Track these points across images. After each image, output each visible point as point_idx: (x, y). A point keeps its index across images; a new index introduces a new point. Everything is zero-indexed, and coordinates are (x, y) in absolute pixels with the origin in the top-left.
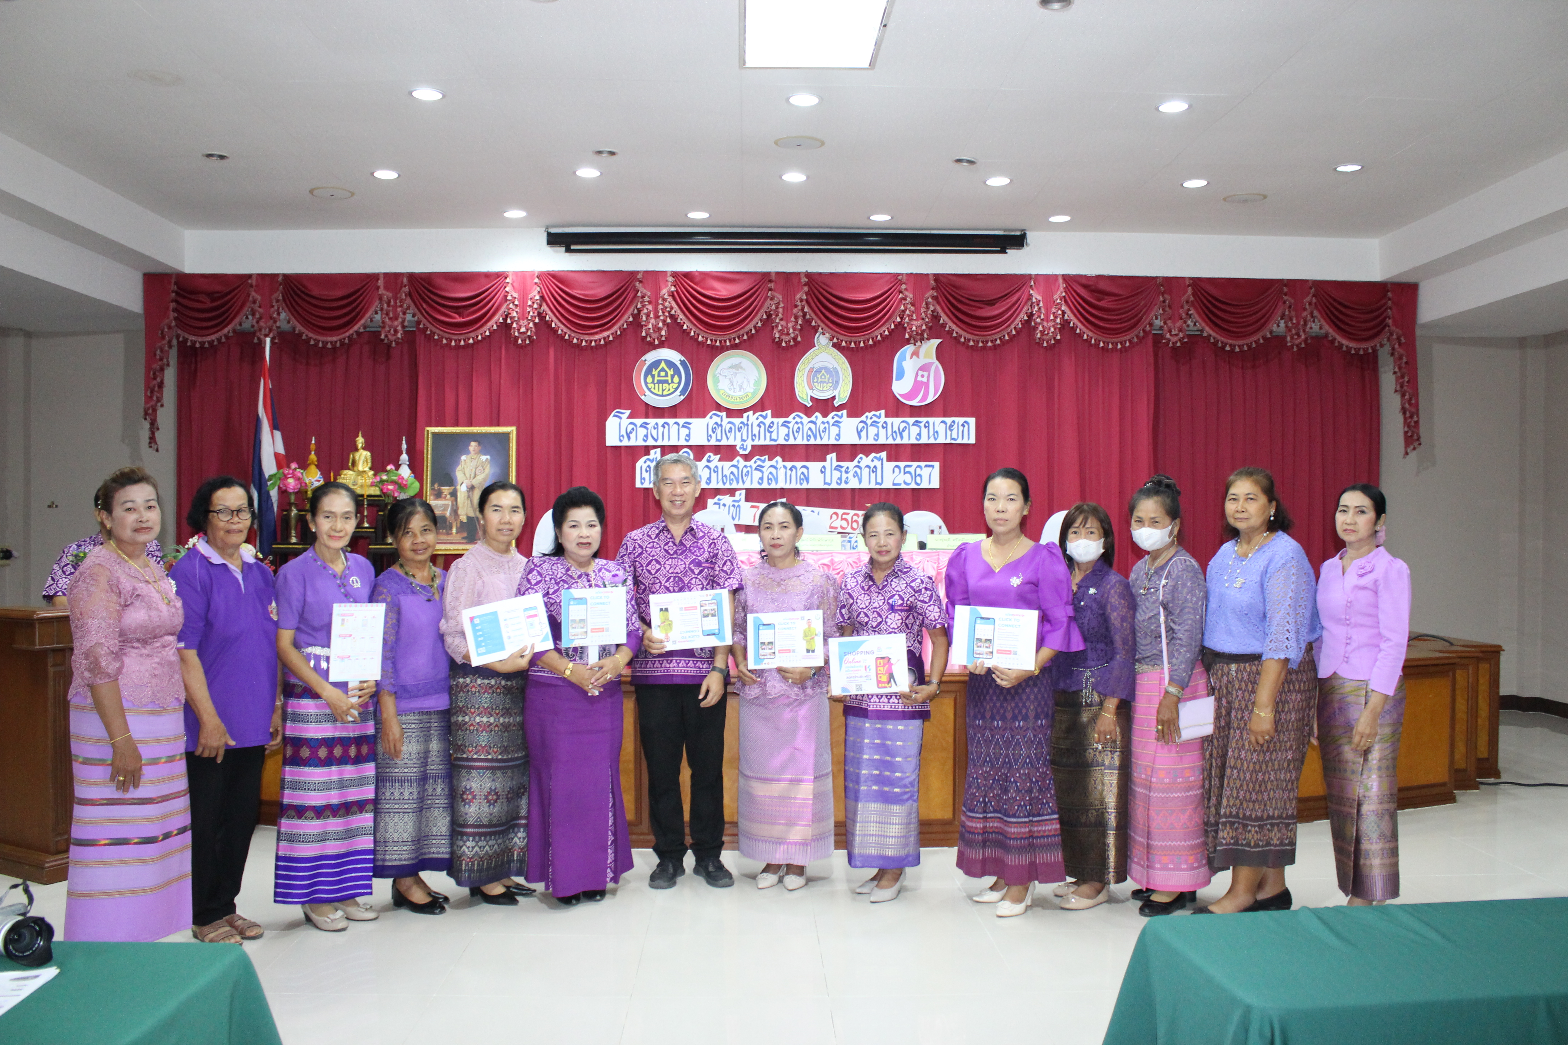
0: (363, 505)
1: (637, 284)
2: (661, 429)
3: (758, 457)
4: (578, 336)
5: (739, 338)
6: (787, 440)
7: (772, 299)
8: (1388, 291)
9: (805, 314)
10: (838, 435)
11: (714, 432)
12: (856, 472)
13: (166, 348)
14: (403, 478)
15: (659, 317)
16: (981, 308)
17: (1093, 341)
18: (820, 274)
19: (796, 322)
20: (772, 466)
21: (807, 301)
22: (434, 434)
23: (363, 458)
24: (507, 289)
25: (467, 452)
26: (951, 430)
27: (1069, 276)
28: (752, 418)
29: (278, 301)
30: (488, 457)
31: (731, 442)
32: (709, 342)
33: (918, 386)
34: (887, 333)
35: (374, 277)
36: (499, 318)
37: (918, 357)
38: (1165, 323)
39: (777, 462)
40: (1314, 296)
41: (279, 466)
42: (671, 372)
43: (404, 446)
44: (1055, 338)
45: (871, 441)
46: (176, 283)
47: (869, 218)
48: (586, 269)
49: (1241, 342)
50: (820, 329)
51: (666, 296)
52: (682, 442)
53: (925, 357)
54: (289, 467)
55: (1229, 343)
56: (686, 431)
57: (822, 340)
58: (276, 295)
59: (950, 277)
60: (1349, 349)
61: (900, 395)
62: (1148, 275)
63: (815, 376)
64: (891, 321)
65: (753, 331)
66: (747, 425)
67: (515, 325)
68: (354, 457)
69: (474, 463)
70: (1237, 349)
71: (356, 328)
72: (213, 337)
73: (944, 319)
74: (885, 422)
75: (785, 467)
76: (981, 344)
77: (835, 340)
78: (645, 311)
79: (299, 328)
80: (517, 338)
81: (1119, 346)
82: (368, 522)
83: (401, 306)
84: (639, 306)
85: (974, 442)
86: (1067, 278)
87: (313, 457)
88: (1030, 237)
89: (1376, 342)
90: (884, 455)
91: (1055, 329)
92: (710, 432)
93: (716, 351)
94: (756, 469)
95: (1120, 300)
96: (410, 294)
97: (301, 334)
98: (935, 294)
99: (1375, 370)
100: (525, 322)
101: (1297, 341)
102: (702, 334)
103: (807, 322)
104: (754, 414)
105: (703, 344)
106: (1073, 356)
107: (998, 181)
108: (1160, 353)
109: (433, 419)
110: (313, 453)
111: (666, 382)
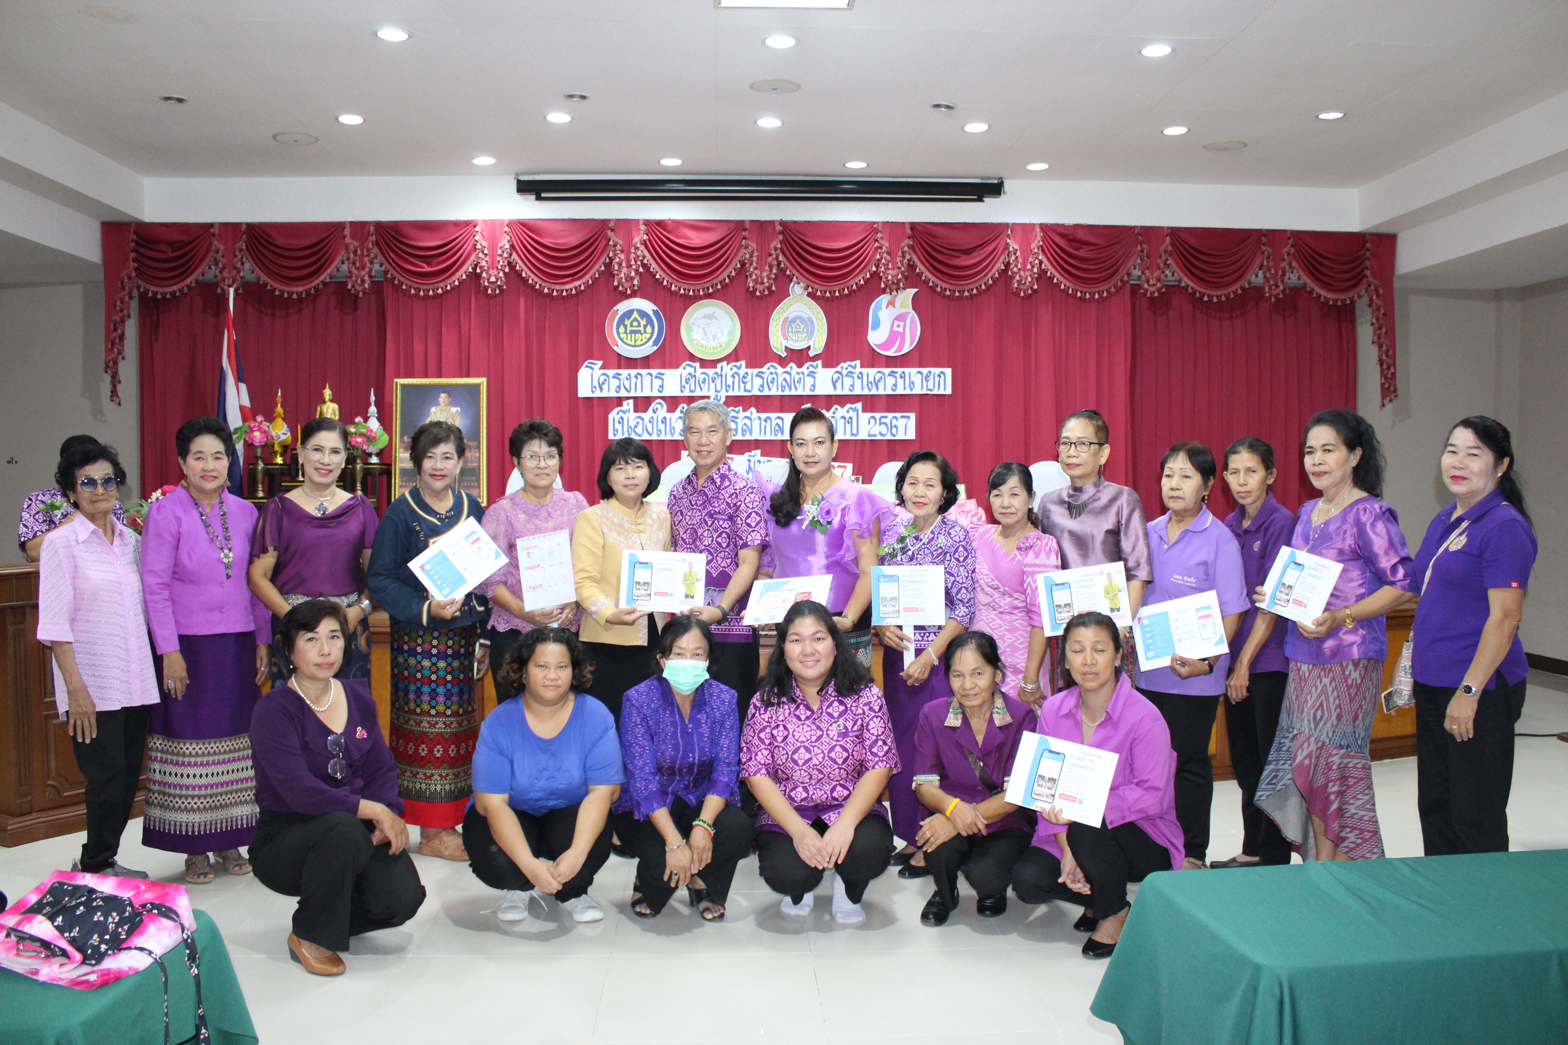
1: (609, 232)
2: (633, 380)
4: (549, 285)
5: (712, 287)
6: (762, 391)
7: (746, 247)
8: (1367, 242)
9: (779, 263)
10: (814, 386)
11: (687, 383)
13: (127, 299)
14: (372, 430)
15: (631, 266)
16: (957, 257)
17: (1070, 291)
18: (795, 222)
19: (771, 271)
20: (746, 417)
21: (781, 249)
22: (403, 386)
23: (330, 412)
24: (476, 238)
25: (437, 404)
26: (927, 381)
27: (1046, 225)
28: (726, 368)
29: (241, 250)
30: (459, 409)
32: (682, 292)
33: (894, 337)
34: (862, 282)
35: (340, 226)
36: (468, 267)
37: (894, 306)
38: (1143, 273)
39: (751, 413)
40: (1293, 246)
41: (245, 419)
42: (643, 322)
43: (373, 398)
44: (1032, 288)
45: (846, 392)
46: (135, 233)
47: (844, 165)
48: (557, 218)
49: (1219, 293)
50: (795, 279)
51: (638, 245)
52: (656, 393)
53: (901, 307)
54: (255, 420)
55: (1208, 293)
56: (659, 382)
57: (797, 289)
58: (239, 244)
59: (926, 226)
60: (1327, 300)
61: (876, 345)
62: (1127, 224)
63: (790, 325)
64: (867, 270)
65: (727, 281)
66: (721, 376)
67: (484, 275)
68: (321, 410)
69: (444, 415)
70: (1215, 300)
71: (322, 278)
72: (176, 288)
73: (920, 268)
74: (861, 373)
75: (760, 418)
76: (957, 294)
77: (810, 290)
78: (617, 260)
79: (264, 278)
80: (486, 288)
81: (1097, 296)
83: (368, 256)
84: (611, 255)
85: (950, 393)
86: (1045, 228)
87: (279, 409)
88: (1008, 185)
89: (1353, 293)
90: (859, 405)
91: (1032, 279)
92: (684, 383)
93: (689, 300)
95: (1099, 249)
96: (377, 244)
97: (265, 285)
98: (911, 243)
99: (1352, 321)
100: (494, 272)
101: (1275, 292)
102: (675, 283)
103: (782, 271)
104: (728, 364)
105: (676, 293)
106: (1050, 307)
107: (976, 127)
108: (1137, 303)
109: (402, 370)
110: (279, 405)
111: (639, 332)
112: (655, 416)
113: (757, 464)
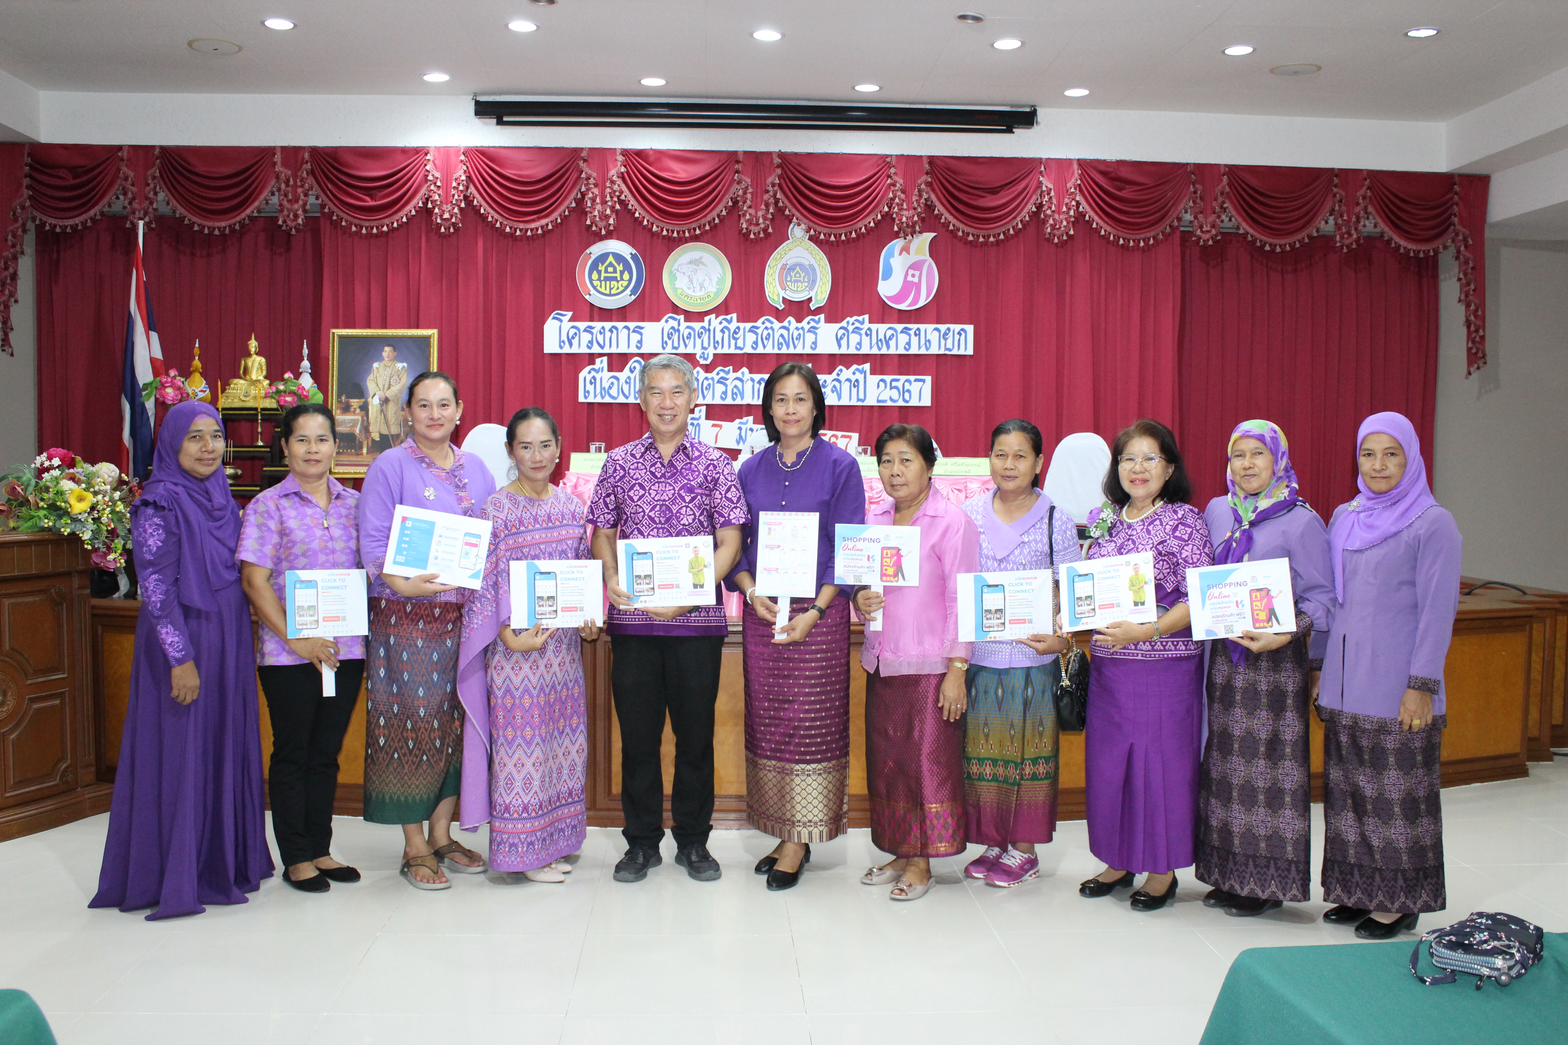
0: (257, 420)
1: (581, 163)
2: (608, 334)
3: (720, 368)
4: (511, 223)
5: (700, 229)
6: (755, 349)
7: (739, 183)
8: (1455, 184)
9: (777, 201)
10: (815, 343)
11: (669, 338)
12: (834, 386)
13: (20, 232)
14: (304, 388)
15: (606, 202)
16: (982, 197)
17: (1112, 238)
18: (796, 154)
19: (767, 210)
20: (737, 379)
21: (780, 185)
22: (341, 337)
23: (257, 364)
24: (428, 168)
25: (380, 359)
26: (946, 339)
27: (1085, 161)
28: (715, 322)
29: (154, 178)
30: (405, 365)
31: (690, 350)
32: (665, 233)
33: (908, 288)
34: (872, 224)
35: (268, 152)
36: (418, 202)
37: (908, 253)
38: (1196, 218)
39: (743, 373)
40: (1369, 188)
41: (156, 373)
42: (620, 268)
43: (305, 351)
44: (1067, 234)
45: (852, 351)
46: (29, 155)
47: (853, 88)
48: (521, 145)
49: (1283, 242)
50: (795, 220)
51: (615, 178)
52: (633, 350)
53: (916, 254)
54: (168, 375)
55: (1268, 242)
56: (638, 337)
57: (797, 232)
58: (150, 172)
59: (947, 160)
60: (1407, 251)
61: (888, 298)
62: (1177, 161)
63: (788, 273)
64: (878, 210)
65: (717, 221)
66: (709, 330)
67: (437, 210)
68: (245, 363)
69: (388, 371)
70: (1278, 250)
71: (248, 211)
72: (77, 220)
73: (939, 208)
74: (869, 329)
75: (752, 380)
76: (981, 239)
77: (812, 232)
78: (590, 195)
79: (181, 211)
80: (439, 226)
81: (1142, 244)
82: (262, 441)
83: (302, 186)
84: (583, 189)
85: (972, 353)
86: (1082, 163)
87: (197, 363)
88: (1040, 112)
89: (1438, 243)
90: (867, 367)
91: (1068, 223)
92: (666, 338)
93: (672, 243)
94: (718, 382)
95: (1144, 189)
96: (312, 173)
97: (182, 219)
98: (930, 180)
99: (1435, 277)
100: (449, 207)
101: (1346, 242)
102: (657, 222)
103: (780, 210)
104: (716, 317)
105: (657, 235)
106: (1088, 257)
107: (1008, 44)
108: (1188, 252)
109: (341, 318)
110: (197, 358)
111: (615, 279)
112: (632, 376)
113: (749, 432)
